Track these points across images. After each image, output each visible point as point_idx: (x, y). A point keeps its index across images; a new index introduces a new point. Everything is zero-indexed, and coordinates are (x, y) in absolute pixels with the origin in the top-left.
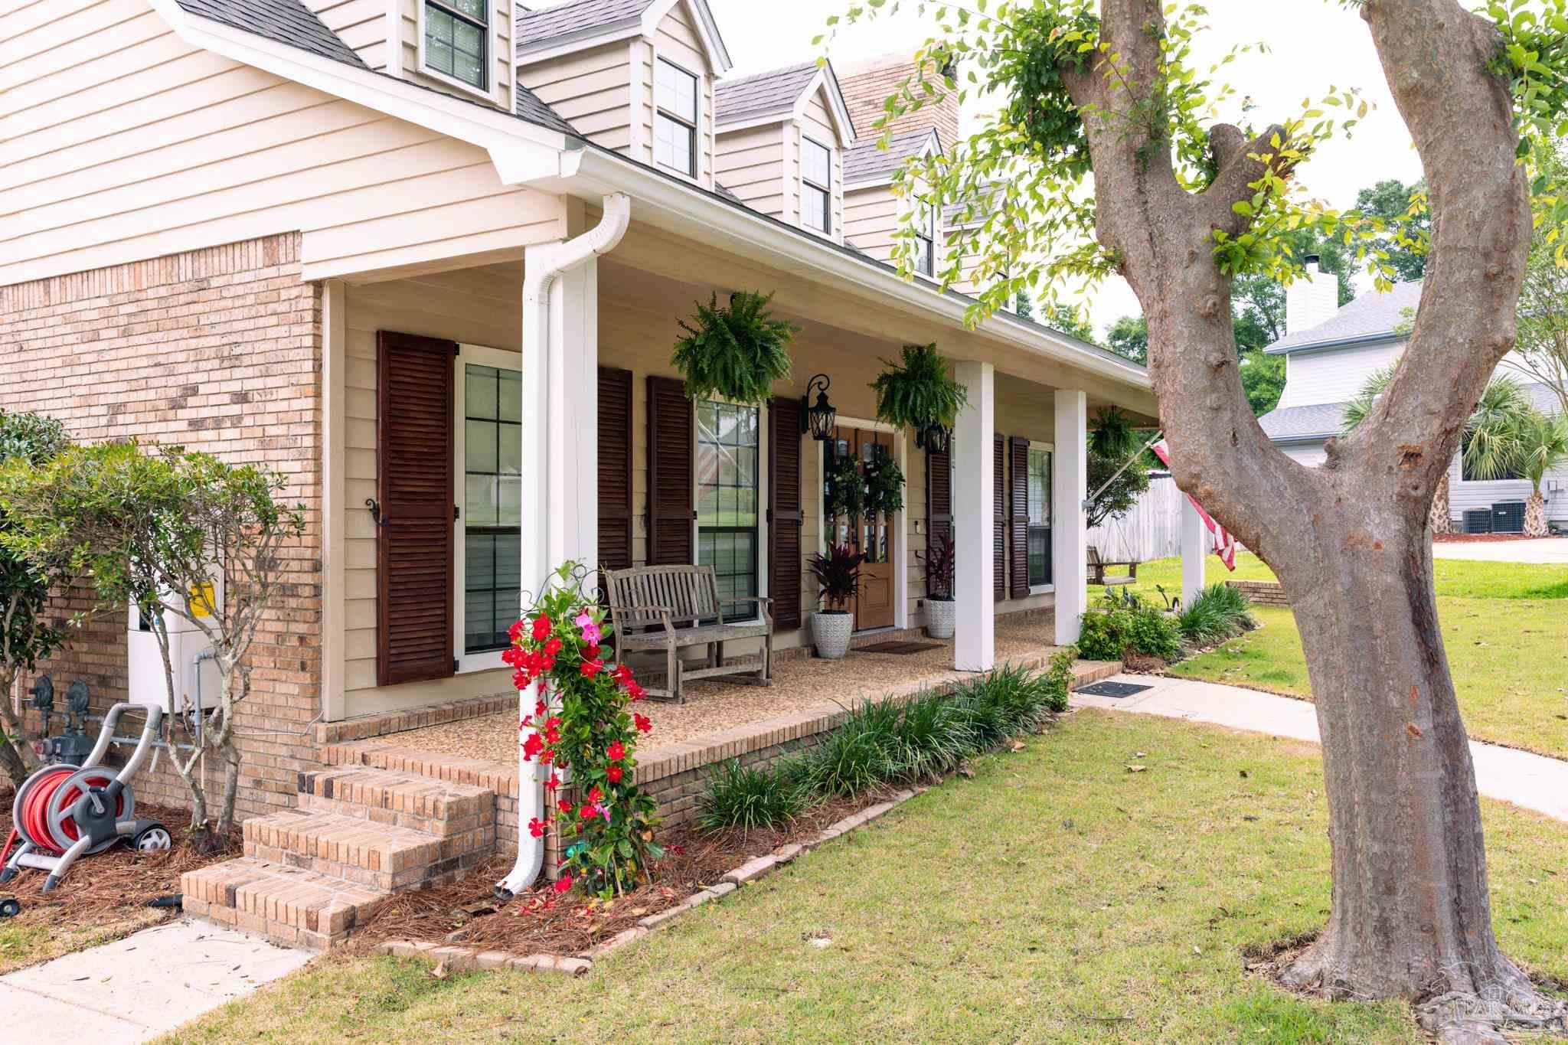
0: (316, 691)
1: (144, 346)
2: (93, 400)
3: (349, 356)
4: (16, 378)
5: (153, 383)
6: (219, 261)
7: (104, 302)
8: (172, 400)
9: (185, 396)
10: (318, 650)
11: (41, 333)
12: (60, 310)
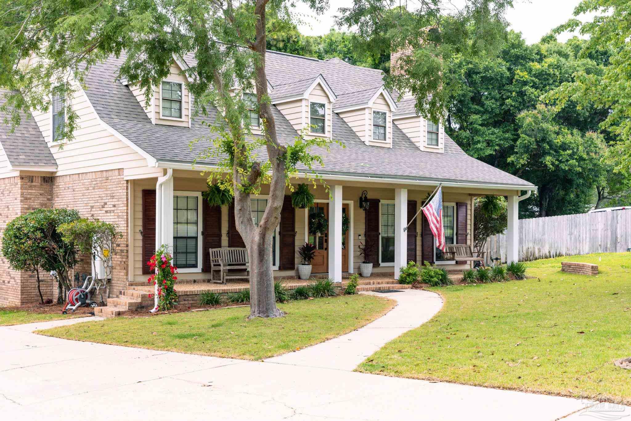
0: (127, 274)
1: (98, 192)
2: (88, 205)
3: (135, 197)
4: (73, 198)
5: (99, 201)
6: (110, 173)
7: (90, 180)
8: (102, 206)
9: (104, 205)
10: (127, 265)
11: (78, 187)
12: (82, 181)
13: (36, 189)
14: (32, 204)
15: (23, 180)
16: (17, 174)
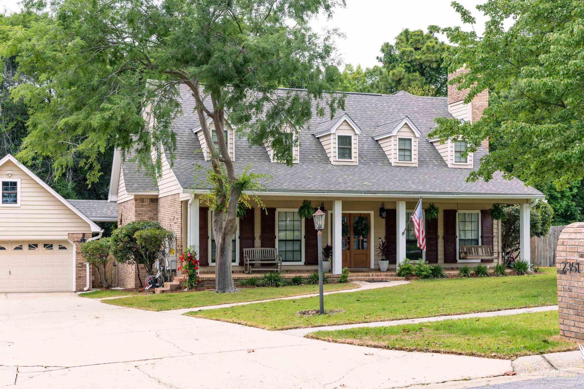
1: (172, 209)
5: (172, 216)
7: (169, 201)
9: (174, 218)
11: (166, 205)
13: (146, 207)
14: (143, 218)
15: (137, 202)
16: (133, 197)
